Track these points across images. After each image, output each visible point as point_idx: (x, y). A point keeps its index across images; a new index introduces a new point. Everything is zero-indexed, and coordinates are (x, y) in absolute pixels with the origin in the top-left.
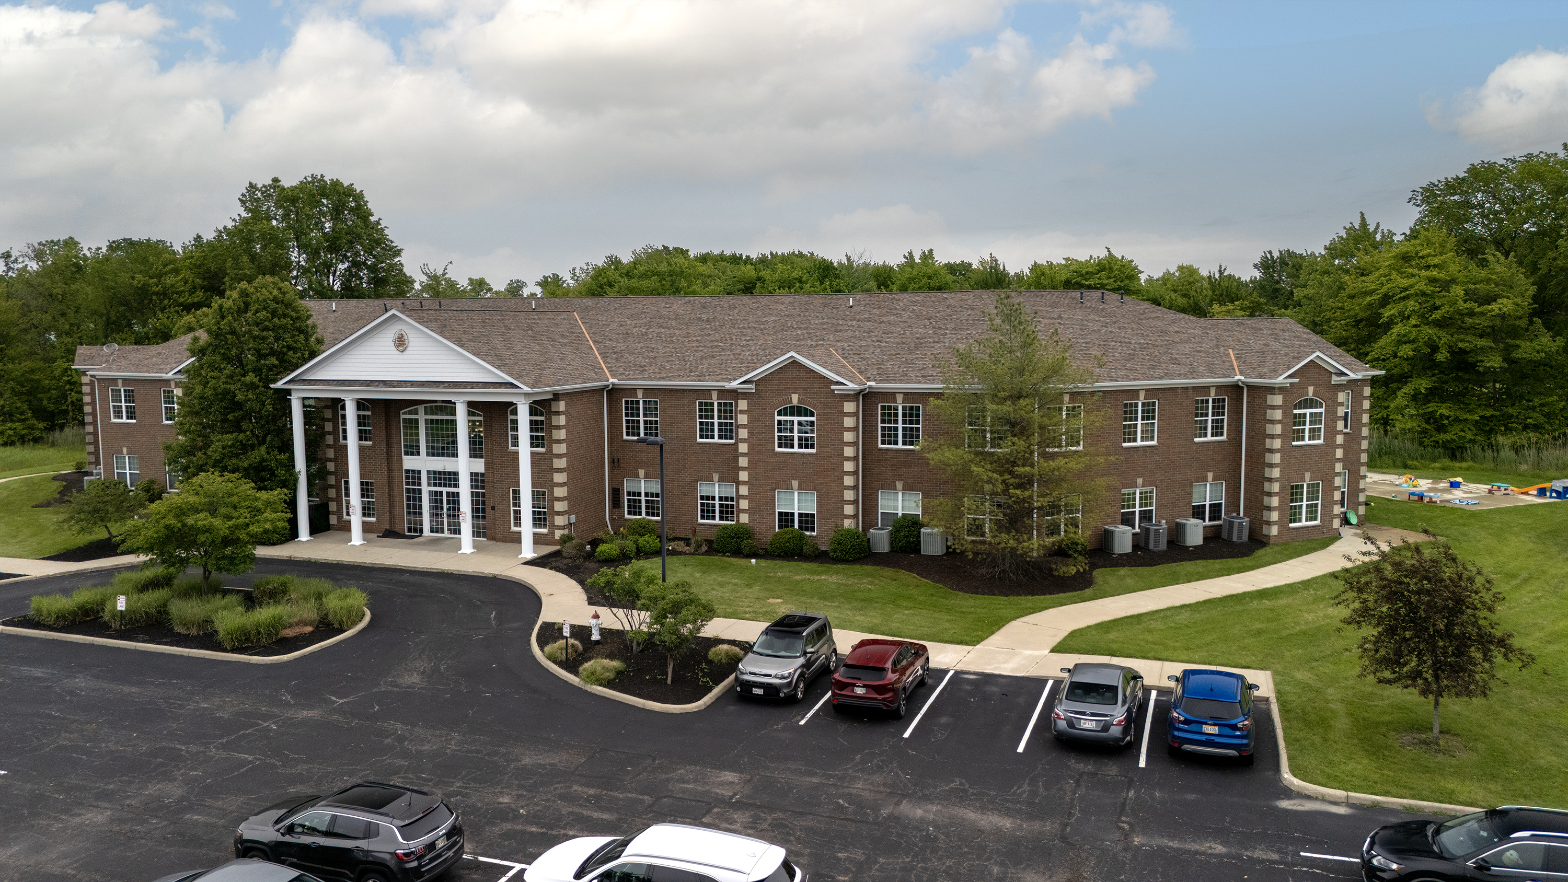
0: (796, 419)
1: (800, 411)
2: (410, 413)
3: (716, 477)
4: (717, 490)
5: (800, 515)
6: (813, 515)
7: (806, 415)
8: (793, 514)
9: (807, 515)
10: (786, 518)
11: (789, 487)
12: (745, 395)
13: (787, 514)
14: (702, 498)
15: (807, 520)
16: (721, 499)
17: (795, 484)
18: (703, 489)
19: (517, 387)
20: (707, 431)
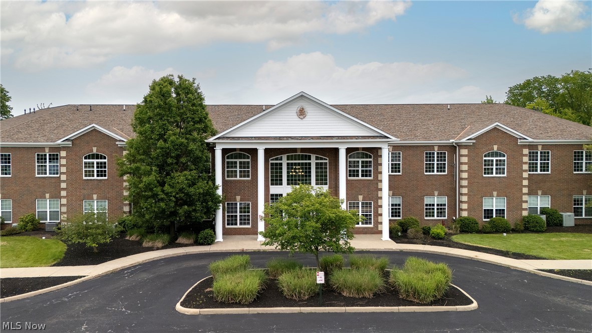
0: (494, 159)
1: (497, 154)
2: (277, 159)
3: (436, 193)
4: (436, 200)
5: (496, 210)
6: (504, 210)
7: (500, 156)
8: (492, 210)
9: (500, 210)
10: (488, 213)
11: (492, 196)
12: (466, 146)
13: (488, 210)
14: (427, 205)
15: (500, 212)
16: (438, 205)
17: (495, 193)
18: (427, 200)
19: (388, 138)
20: (430, 168)
